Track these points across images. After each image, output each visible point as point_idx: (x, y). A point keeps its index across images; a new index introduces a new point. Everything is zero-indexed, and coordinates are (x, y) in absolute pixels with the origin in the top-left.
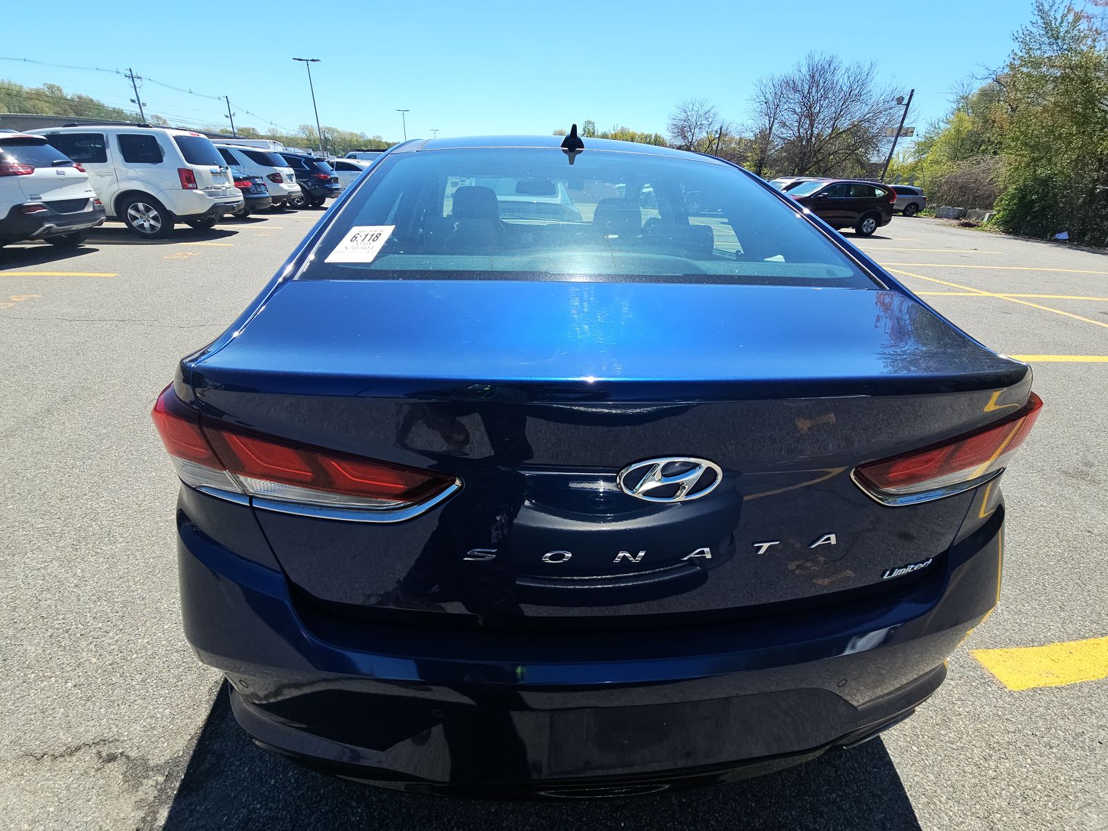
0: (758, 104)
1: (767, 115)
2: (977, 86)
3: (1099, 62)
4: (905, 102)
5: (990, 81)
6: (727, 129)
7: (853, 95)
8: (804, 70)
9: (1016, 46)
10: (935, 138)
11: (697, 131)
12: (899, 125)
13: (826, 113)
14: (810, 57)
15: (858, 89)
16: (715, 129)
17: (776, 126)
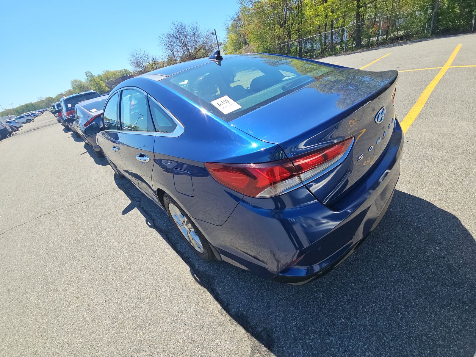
0: (164, 46)
1: (169, 49)
2: (230, 23)
3: (266, 3)
4: (214, 33)
5: (233, 21)
6: (156, 59)
7: (196, 35)
8: (174, 29)
9: (239, 6)
10: (227, 44)
11: (144, 63)
12: (216, 42)
13: (191, 44)
14: (173, 24)
15: (196, 32)
16: (151, 60)
17: (175, 53)
